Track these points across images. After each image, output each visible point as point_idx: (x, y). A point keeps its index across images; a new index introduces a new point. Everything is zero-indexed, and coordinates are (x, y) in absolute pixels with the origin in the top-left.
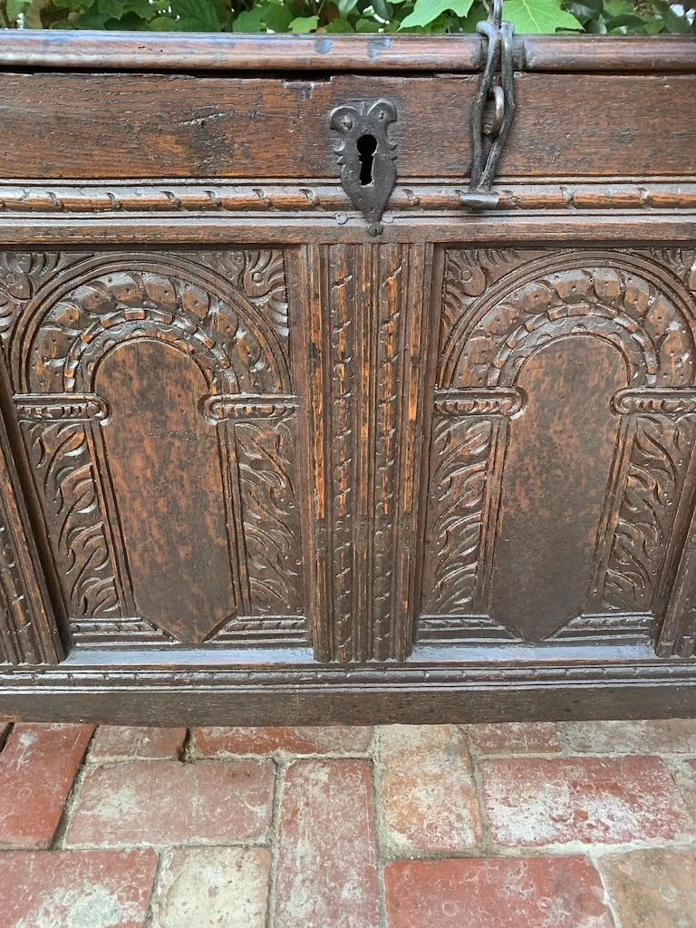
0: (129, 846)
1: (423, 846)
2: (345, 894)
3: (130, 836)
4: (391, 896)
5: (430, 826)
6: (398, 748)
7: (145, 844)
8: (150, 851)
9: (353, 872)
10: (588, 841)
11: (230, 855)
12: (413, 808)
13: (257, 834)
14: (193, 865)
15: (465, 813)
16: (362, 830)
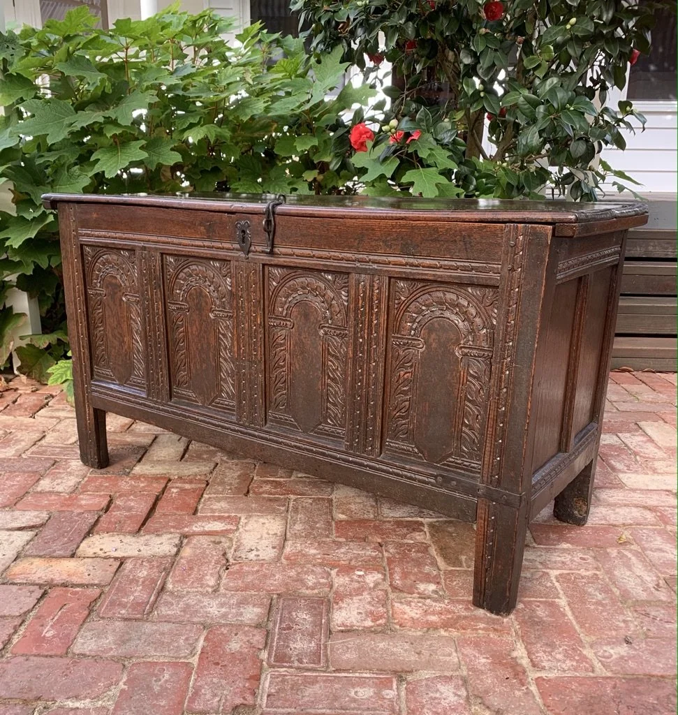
0: (226, 515)
1: (352, 517)
2: (317, 525)
3: (228, 512)
4: (336, 527)
5: (355, 513)
7: (233, 514)
8: (236, 516)
9: (321, 522)
10: (423, 518)
11: (269, 517)
12: (348, 509)
13: (282, 513)
14: (254, 519)
15: (371, 511)
16: (326, 513)
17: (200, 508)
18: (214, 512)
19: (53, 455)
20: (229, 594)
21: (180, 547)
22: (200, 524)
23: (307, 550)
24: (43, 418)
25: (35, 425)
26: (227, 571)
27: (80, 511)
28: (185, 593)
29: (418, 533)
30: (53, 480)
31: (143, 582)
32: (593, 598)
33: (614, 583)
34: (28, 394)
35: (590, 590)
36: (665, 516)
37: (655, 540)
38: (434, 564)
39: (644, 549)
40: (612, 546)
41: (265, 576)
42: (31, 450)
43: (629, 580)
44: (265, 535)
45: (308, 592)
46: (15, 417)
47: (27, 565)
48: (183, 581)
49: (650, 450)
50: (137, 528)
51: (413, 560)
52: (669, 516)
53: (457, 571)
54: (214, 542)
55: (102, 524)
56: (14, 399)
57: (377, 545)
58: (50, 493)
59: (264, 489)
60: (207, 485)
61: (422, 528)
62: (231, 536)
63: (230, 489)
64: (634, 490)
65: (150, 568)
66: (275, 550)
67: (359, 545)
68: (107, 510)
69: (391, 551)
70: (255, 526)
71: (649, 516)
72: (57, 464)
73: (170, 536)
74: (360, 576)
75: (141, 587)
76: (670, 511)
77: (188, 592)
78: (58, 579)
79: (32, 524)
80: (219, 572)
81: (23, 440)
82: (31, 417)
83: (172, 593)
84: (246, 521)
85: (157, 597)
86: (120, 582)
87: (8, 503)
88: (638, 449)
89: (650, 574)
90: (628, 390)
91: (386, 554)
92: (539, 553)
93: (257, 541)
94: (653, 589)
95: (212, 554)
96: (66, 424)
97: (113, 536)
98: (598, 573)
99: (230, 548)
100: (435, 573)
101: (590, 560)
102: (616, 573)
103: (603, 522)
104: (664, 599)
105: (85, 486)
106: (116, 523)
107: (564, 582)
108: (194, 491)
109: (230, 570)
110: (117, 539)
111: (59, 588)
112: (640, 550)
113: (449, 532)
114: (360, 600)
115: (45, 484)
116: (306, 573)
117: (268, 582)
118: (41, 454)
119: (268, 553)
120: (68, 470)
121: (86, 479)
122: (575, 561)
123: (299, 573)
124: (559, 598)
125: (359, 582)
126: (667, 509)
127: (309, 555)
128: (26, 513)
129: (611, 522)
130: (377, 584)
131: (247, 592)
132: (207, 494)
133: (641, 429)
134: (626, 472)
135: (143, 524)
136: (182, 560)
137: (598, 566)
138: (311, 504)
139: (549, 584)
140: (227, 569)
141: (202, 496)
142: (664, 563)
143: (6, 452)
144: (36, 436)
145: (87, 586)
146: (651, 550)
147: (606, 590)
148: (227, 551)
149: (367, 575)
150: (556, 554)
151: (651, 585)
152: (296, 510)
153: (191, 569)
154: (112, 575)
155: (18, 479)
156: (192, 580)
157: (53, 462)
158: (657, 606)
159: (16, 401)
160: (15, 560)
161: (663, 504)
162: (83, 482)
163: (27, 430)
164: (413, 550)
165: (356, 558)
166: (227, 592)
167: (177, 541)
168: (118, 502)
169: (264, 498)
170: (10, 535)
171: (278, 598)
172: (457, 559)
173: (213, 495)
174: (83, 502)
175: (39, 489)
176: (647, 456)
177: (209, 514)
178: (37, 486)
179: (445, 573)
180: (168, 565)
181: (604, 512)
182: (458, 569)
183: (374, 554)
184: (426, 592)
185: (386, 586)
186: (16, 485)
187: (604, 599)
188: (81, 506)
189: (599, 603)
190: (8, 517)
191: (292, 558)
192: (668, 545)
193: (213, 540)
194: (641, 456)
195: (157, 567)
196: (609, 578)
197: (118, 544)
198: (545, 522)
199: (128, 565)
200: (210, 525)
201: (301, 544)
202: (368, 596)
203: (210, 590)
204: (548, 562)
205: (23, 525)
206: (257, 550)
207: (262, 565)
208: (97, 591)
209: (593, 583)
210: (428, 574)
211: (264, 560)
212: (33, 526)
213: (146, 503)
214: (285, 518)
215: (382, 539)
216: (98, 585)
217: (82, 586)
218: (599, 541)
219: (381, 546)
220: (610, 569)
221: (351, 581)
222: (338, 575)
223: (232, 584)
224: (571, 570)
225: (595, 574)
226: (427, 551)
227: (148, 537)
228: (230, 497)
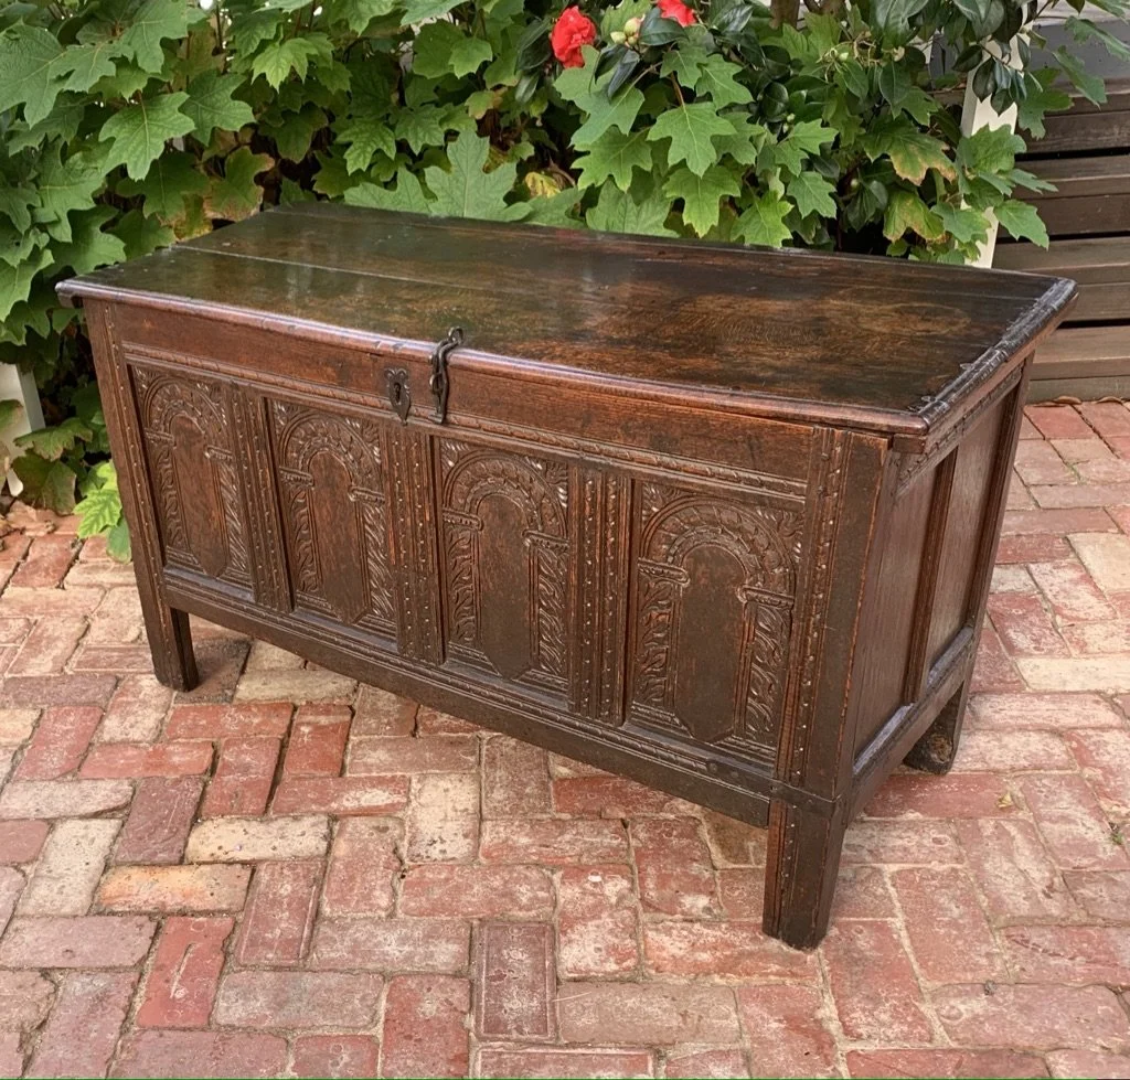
0: (389, 775)
1: (578, 772)
2: (527, 790)
3: (391, 770)
4: (556, 792)
7: (399, 774)
8: (403, 776)
9: (532, 783)
11: (453, 777)
13: (472, 768)
14: (431, 781)
16: (539, 766)
17: (348, 760)
18: (371, 771)
19: (110, 665)
20: (411, 920)
21: (329, 838)
22: (352, 793)
23: (515, 838)
24: (78, 589)
25: (69, 603)
26: (403, 880)
27: (173, 776)
28: (349, 920)
29: (681, 800)
30: (123, 718)
31: (289, 904)
32: (944, 916)
33: (982, 885)
34: (44, 538)
35: (942, 901)
36: (1086, 748)
37: (1061, 799)
38: (707, 858)
39: (1039, 818)
40: (987, 813)
41: (457, 887)
42: (75, 659)
43: (1005, 879)
44: (451, 814)
45: (522, 914)
46: (34, 588)
47: (122, 881)
48: (342, 901)
49: (1083, 600)
50: (264, 805)
51: (674, 852)
52: (1092, 748)
53: (741, 870)
54: (377, 828)
55: (212, 802)
56: (23, 550)
57: (620, 824)
58: (125, 743)
59: (440, 720)
60: (353, 716)
62: (400, 815)
63: (389, 724)
64: (1039, 695)
65: (295, 880)
66: (468, 840)
67: (592, 826)
68: (212, 770)
69: (642, 835)
70: (434, 795)
71: (1058, 749)
72: (122, 684)
73: (313, 820)
74: (595, 884)
75: (287, 913)
76: (1095, 739)
77: (354, 919)
78: (172, 903)
79: (112, 805)
80: (391, 883)
82: (58, 587)
83: (331, 921)
84: (419, 786)
85: (312, 932)
86: (258, 906)
87: (67, 767)
88: (1061, 600)
89: (1043, 866)
90: (1063, 454)
91: (633, 842)
92: (869, 832)
93: (440, 825)
94: (1041, 895)
95: (378, 851)
96: (115, 599)
97: (231, 822)
98: (959, 866)
99: (402, 838)
100: (708, 875)
101: (949, 843)
102: (987, 866)
103: (979, 766)
104: (1055, 912)
105: (172, 726)
106: (231, 797)
107: (903, 886)
108: (335, 728)
109: (407, 878)
110: (238, 826)
111: (176, 919)
112: (1031, 821)
114: (598, 927)
115: (113, 727)
116: (517, 881)
117: (464, 898)
118: (93, 666)
119: (459, 847)
120: (141, 697)
121: (171, 713)
122: (924, 846)
123: (506, 882)
124: (893, 916)
125: (593, 894)
126: (1091, 732)
127: (519, 848)
128: (100, 783)
129: (993, 765)
130: (621, 898)
131: (436, 918)
132: (355, 735)
133: (1073, 550)
134: (1031, 655)
135: (271, 797)
136: (337, 864)
137: (961, 854)
138: (515, 748)
139: (880, 891)
140: (403, 877)
141: (348, 739)
142: (1067, 844)
143: (39, 665)
144: (76, 627)
145: (213, 912)
146: (1050, 820)
147: (967, 900)
148: (398, 842)
149: (606, 882)
150: (894, 834)
151: (1039, 888)
152: (492, 762)
153: (352, 878)
154: (244, 893)
155: (72, 719)
156: (356, 898)
157: (114, 681)
158: (1043, 926)
159: (27, 554)
160: (105, 872)
161: (1086, 723)
162: (167, 720)
163: (58, 615)
164: (675, 833)
165: (588, 851)
166: (408, 917)
167: (324, 829)
168: (227, 757)
169: (442, 739)
170: (86, 828)
171: (480, 926)
172: (741, 848)
173: (364, 737)
174: (176, 759)
175: (106, 737)
176: (1075, 614)
177: (363, 775)
178: (102, 731)
179: (722, 874)
180: (318, 870)
181: (982, 744)
182: (742, 866)
183: (615, 842)
184: (694, 911)
185: (634, 900)
186: (71, 731)
187: (961, 917)
188: (175, 768)
189: (953, 924)
190: (75, 793)
191: (495, 854)
192: (1080, 807)
193: (375, 824)
194: (1063, 616)
195: (304, 877)
196: (976, 876)
197: (240, 837)
199: (264, 875)
200: (368, 796)
201: (505, 828)
202: (609, 920)
203: (383, 914)
204: (882, 850)
205: (100, 808)
206: (443, 841)
207: (453, 868)
208: (228, 921)
209: (948, 887)
210: (697, 878)
211: (453, 859)
212: (114, 809)
213: (267, 755)
214: (477, 778)
215: (626, 812)
216: (228, 912)
217: (206, 913)
218: (967, 804)
219: (625, 826)
220: (978, 858)
221: (584, 893)
222: (563, 883)
223: (412, 904)
224: (916, 862)
225: (954, 870)
226: (696, 834)
227: (281, 822)
228: (390, 740)
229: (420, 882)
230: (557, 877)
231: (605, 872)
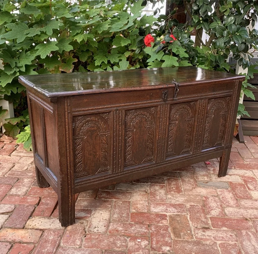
0: (87, 209)
1: (138, 211)
2: (123, 215)
3: (87, 207)
4: (131, 216)
5: (139, 209)
6: (135, 200)
7: (89, 208)
8: (90, 209)
9: (125, 213)
10: (167, 212)
11: (104, 210)
12: (137, 207)
13: (109, 208)
14: (98, 211)
15: (146, 208)
16: (127, 209)
17: (76, 204)
18: (82, 207)
19: (17, 175)
20: (85, 249)
23: (118, 228)
24: (14, 156)
25: (11, 159)
26: (85, 238)
27: (27, 205)
28: (68, 248)
29: (164, 221)
30: (17, 189)
31: (51, 242)
33: (243, 248)
34: (8, 144)
35: (232, 252)
38: (170, 236)
39: (257, 231)
40: (244, 229)
41: (100, 240)
42: (8, 173)
43: (249, 247)
44: (102, 220)
45: (117, 249)
46: (2, 155)
47: (5, 232)
48: (67, 242)
50: (50, 214)
51: (161, 234)
53: (179, 240)
54: (81, 223)
55: (36, 212)
56: (2, 146)
57: (147, 226)
58: (16, 195)
59: (103, 195)
60: (80, 193)
61: (166, 218)
62: (88, 219)
63: (89, 195)
64: (256, 200)
65: (54, 235)
66: (105, 228)
67: (140, 226)
68: (38, 204)
69: (153, 229)
70: (98, 215)
72: (19, 180)
74: (139, 242)
75: (50, 245)
77: (69, 248)
78: (18, 239)
79: (8, 211)
80: (82, 238)
81: (5, 168)
82: (9, 156)
83: (62, 248)
84: (94, 212)
85: (56, 250)
86: (42, 242)
91: (151, 231)
92: (213, 232)
93: (98, 223)
95: (79, 229)
96: (23, 160)
97: (40, 218)
98: (236, 243)
99: (87, 226)
100: (170, 241)
101: (234, 236)
102: (244, 243)
103: (241, 217)
105: (30, 192)
106: (41, 211)
107: (222, 247)
109: (87, 237)
110: (42, 219)
111: (18, 244)
112: (255, 232)
113: (177, 220)
115: (14, 191)
116: (117, 240)
117: (102, 244)
118: (13, 175)
119: (102, 229)
120: (23, 184)
121: (30, 188)
122: (227, 237)
123: (114, 240)
125: (138, 245)
127: (119, 231)
128: (6, 205)
129: (245, 217)
130: (146, 246)
131: (93, 249)
132: (79, 198)
134: (254, 191)
135: (53, 212)
136: (67, 232)
137: (237, 239)
138: (122, 204)
139: (216, 248)
140: (85, 236)
141: (77, 198)
144: (11, 165)
145: (29, 243)
148: (86, 227)
149: (142, 241)
150: (220, 233)
152: (115, 207)
153: (71, 236)
154: (39, 238)
155: (3, 188)
156: (71, 242)
157: (17, 179)
159: (3, 147)
160: (0, 229)
162: (29, 190)
163: (7, 162)
164: (162, 229)
165: (138, 232)
166: (85, 248)
168: (43, 201)
169: (102, 200)
171: (105, 252)
172: (179, 234)
173: (82, 198)
174: (29, 200)
175: (11, 193)
177: (79, 208)
178: (10, 192)
179: (174, 241)
180: (62, 233)
182: (179, 239)
183: (146, 231)
185: (149, 247)
186: (2, 191)
188: (28, 202)
191: (112, 232)
195: (57, 235)
196: (241, 246)
198: (217, 216)
199: (46, 234)
200: (80, 214)
201: (116, 225)
202: (141, 252)
203: (78, 247)
204: (216, 237)
205: (4, 212)
206: (98, 228)
207: (100, 235)
208: (33, 246)
209: (234, 248)
210: (167, 242)
211: (100, 232)
212: (8, 212)
213: (54, 201)
214: (110, 211)
215: (149, 223)
216: (33, 243)
217: (26, 243)
218: (239, 226)
219: (149, 227)
220: (242, 241)
221: (135, 244)
222: (130, 241)
223: (86, 244)
224: (225, 241)
225: (235, 244)
226: (168, 230)
227: (54, 219)
228: (89, 200)
229: (90, 238)
230: (128, 240)
231: (142, 239)
